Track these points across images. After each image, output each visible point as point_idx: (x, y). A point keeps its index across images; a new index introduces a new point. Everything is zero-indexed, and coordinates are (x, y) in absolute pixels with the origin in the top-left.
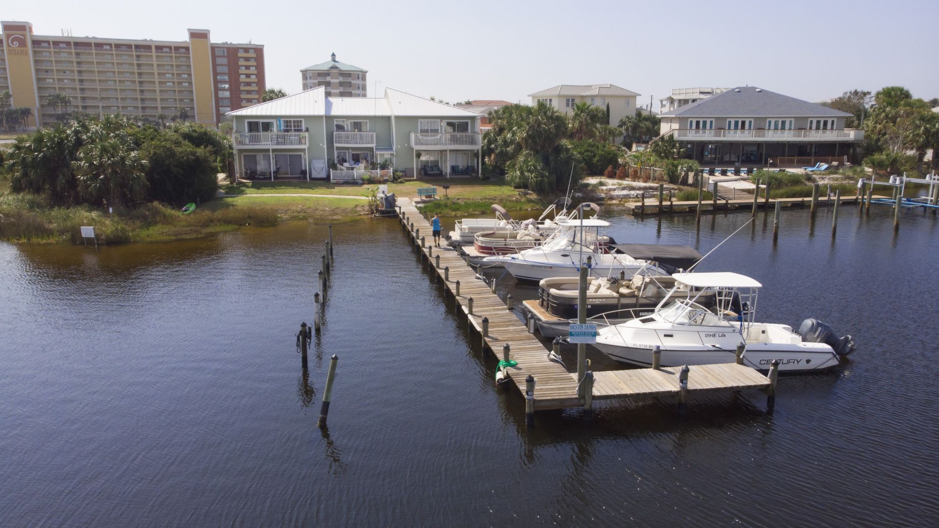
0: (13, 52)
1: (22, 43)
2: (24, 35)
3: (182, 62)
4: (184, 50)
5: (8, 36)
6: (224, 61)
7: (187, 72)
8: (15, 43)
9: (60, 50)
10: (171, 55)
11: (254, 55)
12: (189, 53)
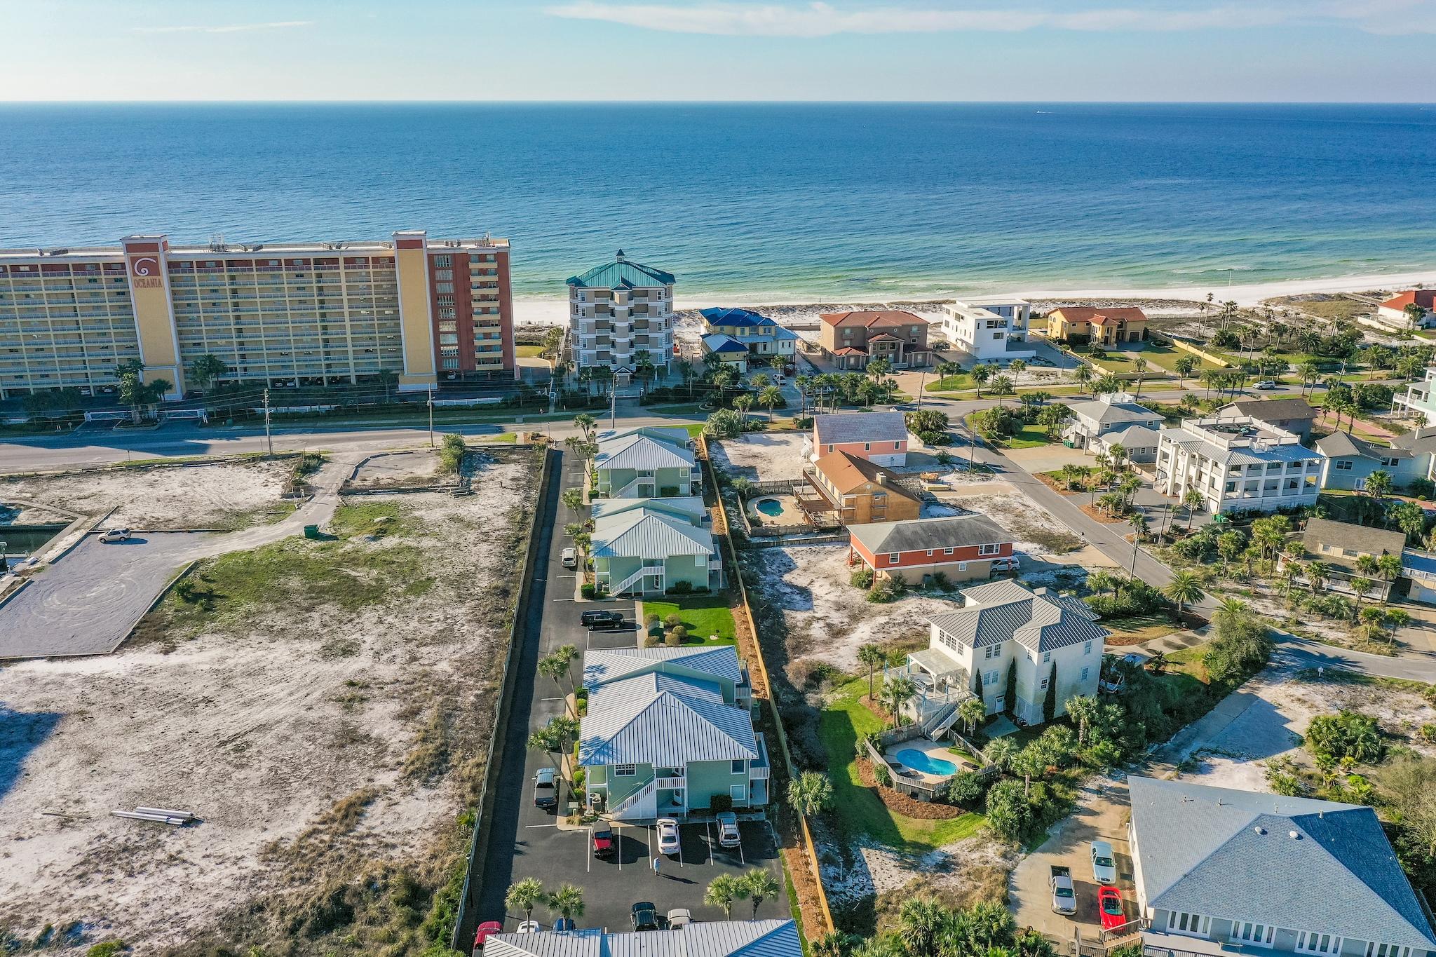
1: (154, 269)
2: (155, 258)
3: (384, 279)
4: (386, 261)
5: (133, 260)
6: (448, 275)
8: (143, 270)
10: (367, 271)
11: (495, 265)
12: (394, 266)
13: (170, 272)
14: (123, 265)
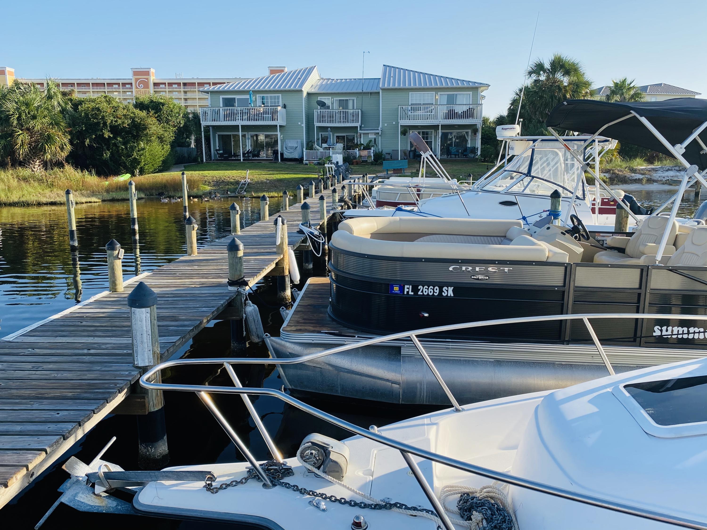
0: (139, 93)
1: (146, 85)
2: (147, 79)
5: (136, 80)
8: (141, 86)
9: (173, 90)
13: (154, 88)
14: (131, 84)
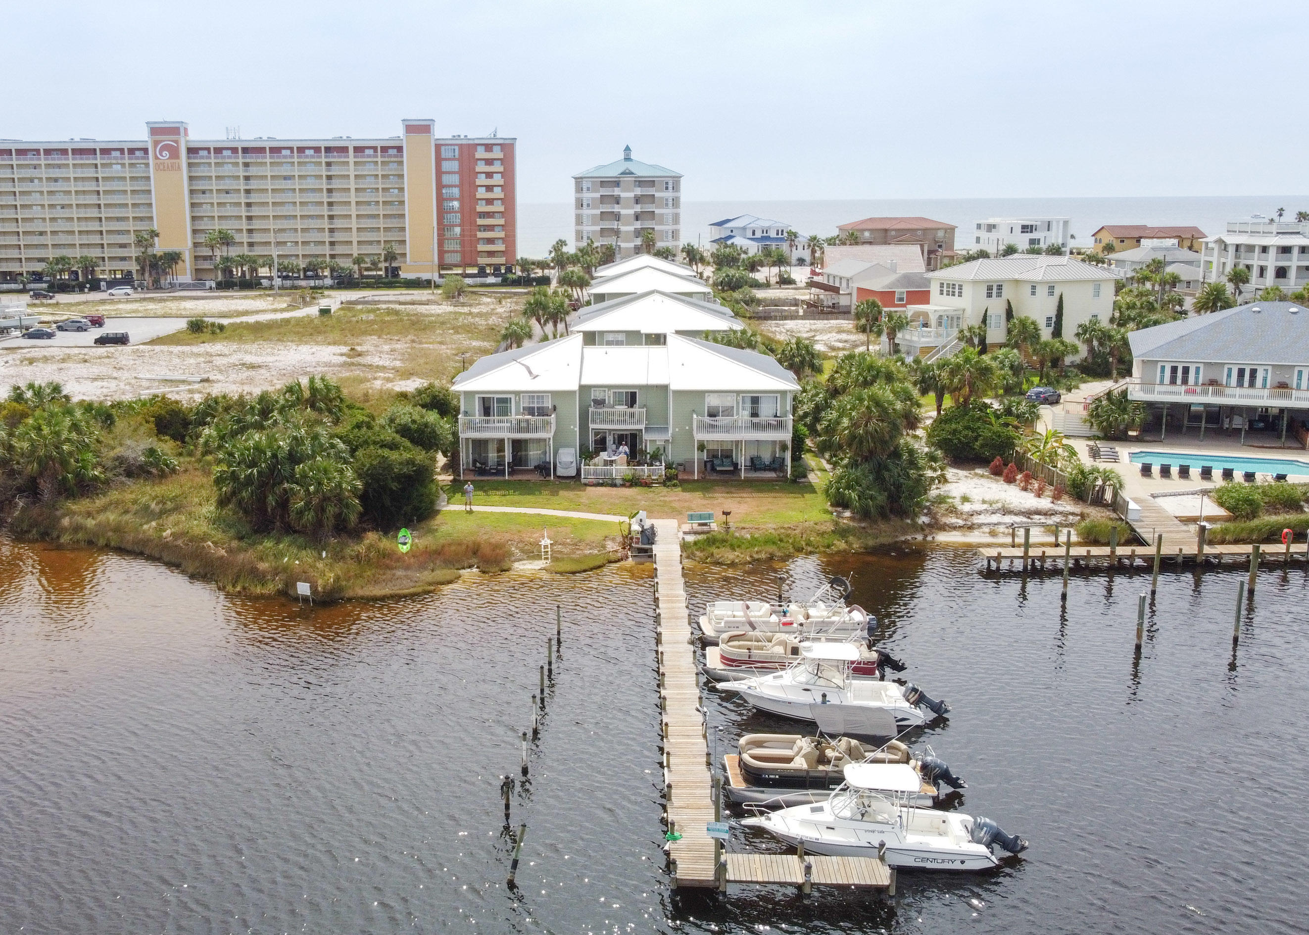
0: (161, 167)
1: (174, 153)
2: (176, 142)
3: (391, 170)
4: (394, 151)
5: (156, 143)
6: (454, 166)
7: (397, 186)
8: (164, 154)
9: (224, 161)
10: (375, 160)
11: (501, 156)
12: (402, 156)
13: (189, 158)
14: (146, 151)
